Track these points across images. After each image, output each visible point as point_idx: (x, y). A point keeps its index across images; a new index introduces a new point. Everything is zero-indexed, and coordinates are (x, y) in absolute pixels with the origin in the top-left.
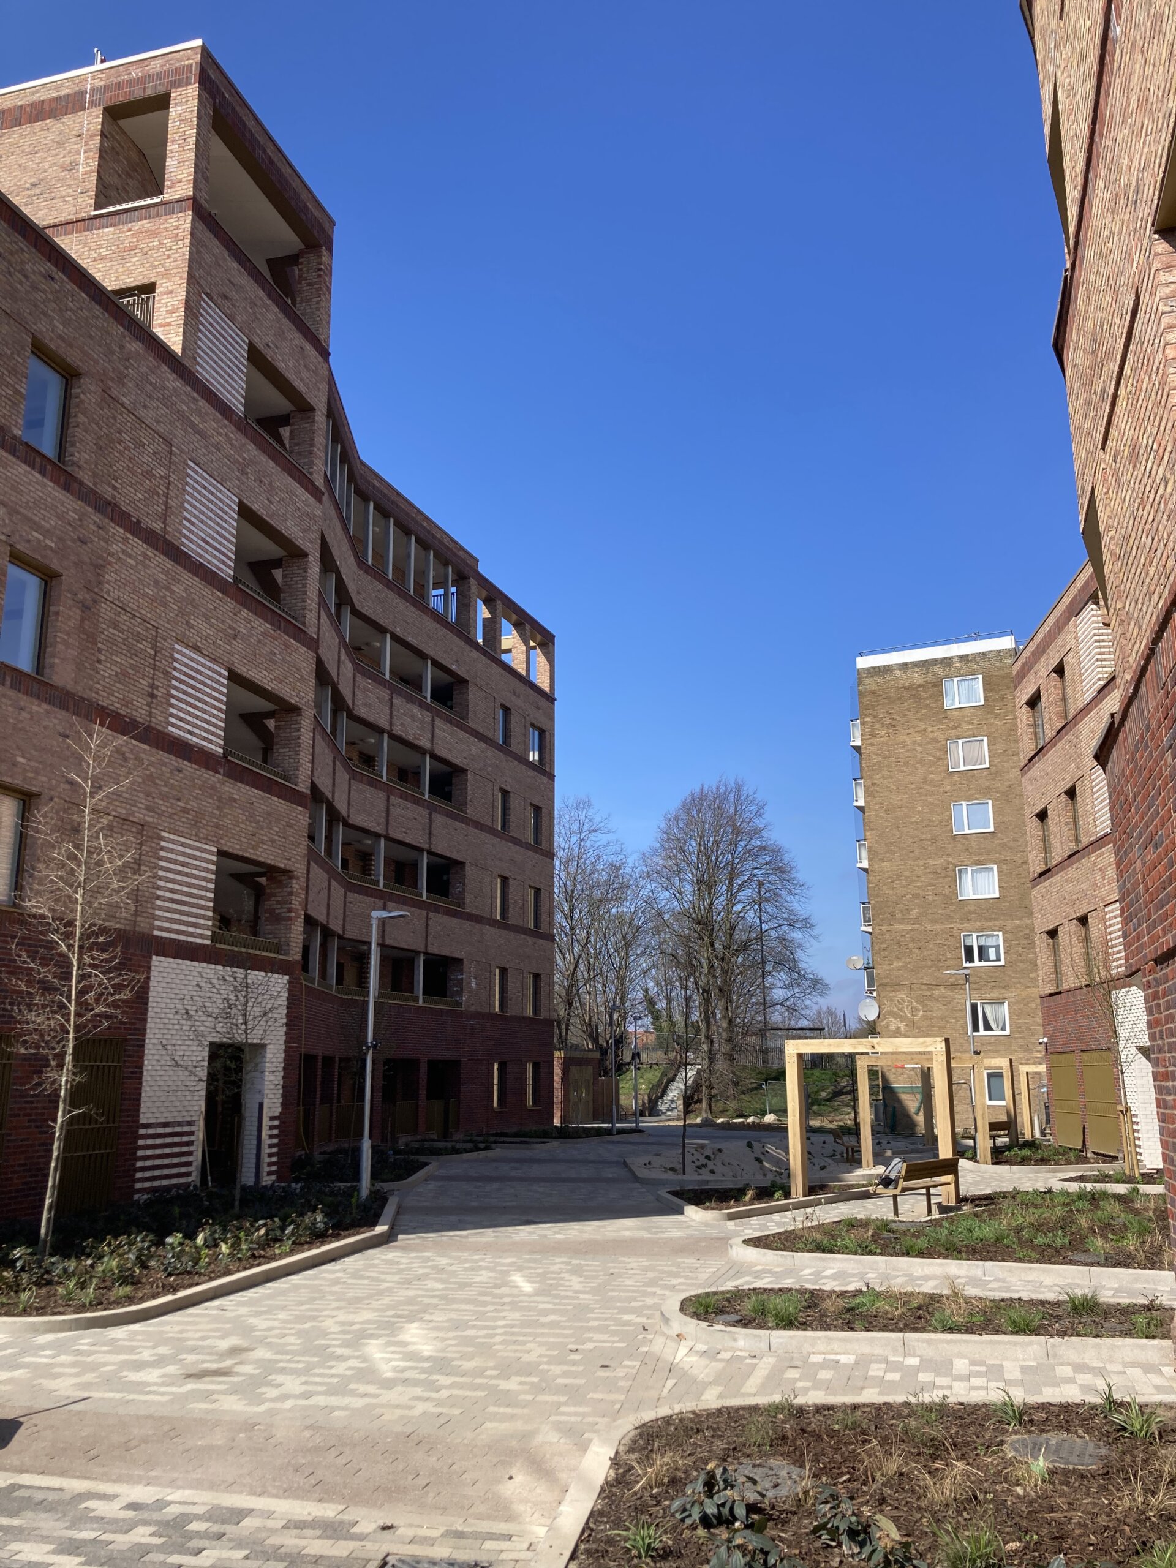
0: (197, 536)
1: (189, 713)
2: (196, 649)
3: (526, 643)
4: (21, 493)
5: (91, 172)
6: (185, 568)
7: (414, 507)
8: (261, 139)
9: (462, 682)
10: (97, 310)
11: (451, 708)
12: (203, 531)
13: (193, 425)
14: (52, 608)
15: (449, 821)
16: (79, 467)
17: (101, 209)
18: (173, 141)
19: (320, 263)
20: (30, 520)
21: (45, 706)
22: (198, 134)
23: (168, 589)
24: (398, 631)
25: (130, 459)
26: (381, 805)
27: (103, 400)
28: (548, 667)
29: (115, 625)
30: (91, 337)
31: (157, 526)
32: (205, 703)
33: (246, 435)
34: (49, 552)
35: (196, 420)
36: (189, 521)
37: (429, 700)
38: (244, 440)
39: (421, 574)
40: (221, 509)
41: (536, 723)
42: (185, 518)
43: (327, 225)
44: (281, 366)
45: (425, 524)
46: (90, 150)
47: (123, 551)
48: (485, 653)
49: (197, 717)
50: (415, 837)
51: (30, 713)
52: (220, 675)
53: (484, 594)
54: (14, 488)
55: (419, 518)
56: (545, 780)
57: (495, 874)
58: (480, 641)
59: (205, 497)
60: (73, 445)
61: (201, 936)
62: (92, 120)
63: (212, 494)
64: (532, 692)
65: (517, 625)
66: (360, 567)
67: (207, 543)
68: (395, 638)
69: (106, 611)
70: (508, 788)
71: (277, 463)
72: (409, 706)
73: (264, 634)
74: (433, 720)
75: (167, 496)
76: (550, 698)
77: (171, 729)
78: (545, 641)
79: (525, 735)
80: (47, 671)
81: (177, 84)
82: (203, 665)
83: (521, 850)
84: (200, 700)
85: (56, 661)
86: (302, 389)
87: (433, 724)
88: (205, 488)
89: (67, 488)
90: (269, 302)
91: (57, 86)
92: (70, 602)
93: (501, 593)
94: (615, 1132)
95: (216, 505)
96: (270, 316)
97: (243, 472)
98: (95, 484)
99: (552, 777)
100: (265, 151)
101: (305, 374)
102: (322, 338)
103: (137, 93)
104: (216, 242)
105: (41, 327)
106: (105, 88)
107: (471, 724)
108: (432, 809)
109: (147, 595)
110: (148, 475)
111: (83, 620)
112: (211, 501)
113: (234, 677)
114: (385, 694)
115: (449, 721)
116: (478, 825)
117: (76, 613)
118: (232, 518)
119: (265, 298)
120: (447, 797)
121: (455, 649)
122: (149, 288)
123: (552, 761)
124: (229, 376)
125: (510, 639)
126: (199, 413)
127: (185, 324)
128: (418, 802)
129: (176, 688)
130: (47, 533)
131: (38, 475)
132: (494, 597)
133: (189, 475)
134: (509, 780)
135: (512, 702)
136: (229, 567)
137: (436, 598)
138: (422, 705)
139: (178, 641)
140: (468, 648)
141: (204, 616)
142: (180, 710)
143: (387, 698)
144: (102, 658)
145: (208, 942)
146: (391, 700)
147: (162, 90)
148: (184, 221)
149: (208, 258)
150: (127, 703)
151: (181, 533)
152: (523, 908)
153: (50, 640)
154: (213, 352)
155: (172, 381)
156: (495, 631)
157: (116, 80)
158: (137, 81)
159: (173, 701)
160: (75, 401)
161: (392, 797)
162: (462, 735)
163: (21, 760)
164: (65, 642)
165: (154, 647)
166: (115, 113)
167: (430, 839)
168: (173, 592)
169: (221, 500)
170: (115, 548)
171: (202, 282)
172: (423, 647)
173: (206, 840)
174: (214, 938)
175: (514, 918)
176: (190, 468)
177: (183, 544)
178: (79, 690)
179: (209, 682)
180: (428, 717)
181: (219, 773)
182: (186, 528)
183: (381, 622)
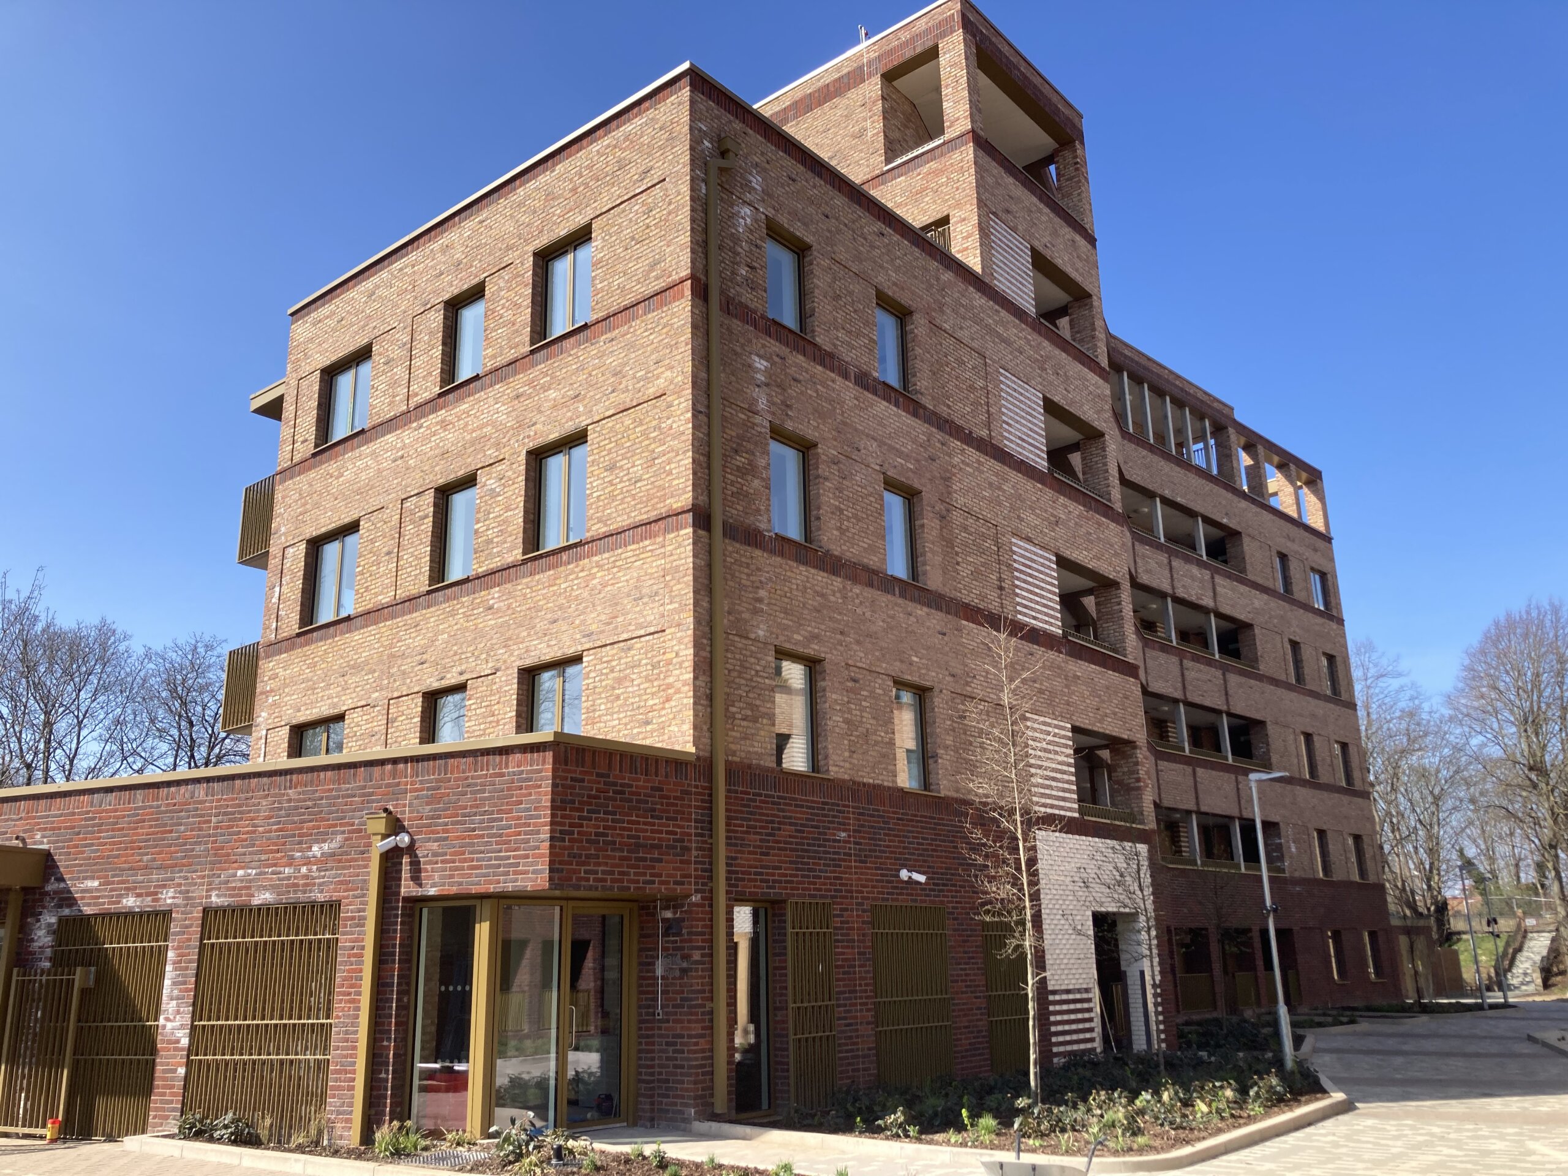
0: (1015, 436)
1: (1031, 600)
2: (1028, 540)
3: (1292, 483)
4: (884, 426)
5: (878, 133)
6: (1010, 467)
7: (1165, 368)
8: (1015, 59)
9: (1235, 534)
10: (917, 252)
11: (1225, 562)
12: (1019, 430)
13: (999, 336)
14: (917, 523)
15: (1243, 680)
16: (921, 394)
17: (890, 163)
18: (947, 86)
19: (1076, 157)
20: (894, 448)
21: (925, 609)
22: (968, 73)
23: (1000, 488)
24: (1167, 493)
25: (957, 378)
26: (1176, 670)
27: (931, 330)
28: (1319, 505)
29: (965, 529)
30: (916, 277)
31: (984, 433)
32: (1042, 589)
33: (1040, 333)
34: (910, 474)
35: (1000, 330)
36: (1008, 424)
37: (1205, 558)
38: (1040, 339)
39: (1180, 431)
40: (1030, 407)
41: (1316, 567)
42: (1004, 422)
43: (1076, 120)
44: (1059, 262)
45: (1177, 383)
46: (875, 115)
47: (963, 462)
48: (1253, 501)
49: (1037, 603)
50: (1214, 700)
51: (916, 617)
52: (1050, 560)
53: (1243, 440)
54: (880, 424)
55: (1171, 378)
56: (1334, 626)
57: (1298, 731)
58: (1245, 488)
59: (1016, 398)
60: (915, 375)
61: (1070, 809)
62: (873, 87)
63: (1021, 394)
64: (1307, 534)
65: (1281, 467)
66: (1123, 437)
67: (1023, 440)
68: (1166, 501)
69: (957, 517)
70: (1297, 639)
71: (1069, 354)
72: (1187, 566)
73: (1079, 516)
74: (1213, 578)
75: (988, 404)
76: (1328, 539)
77: (1019, 616)
78: (1313, 478)
79: (1306, 580)
80: (921, 578)
81: (943, 35)
82: (1035, 554)
83: (1321, 703)
84: (1037, 587)
85: (928, 568)
86: (1078, 278)
87: (1213, 582)
88: (1015, 390)
89: (915, 415)
90: (1042, 206)
91: (838, 68)
92: (931, 515)
93: (1261, 437)
94: (1486, 1007)
95: (1025, 404)
96: (1044, 218)
97: (1044, 369)
98: (934, 406)
99: (1341, 622)
100: (1019, 70)
101: (1079, 265)
102: (1087, 226)
103: (909, 54)
104: (994, 164)
105: (881, 279)
106: (879, 58)
107: (1250, 577)
108: (1225, 669)
109: (984, 498)
110: (972, 388)
111: (942, 528)
112: (1021, 401)
113: (1063, 562)
114: (1163, 558)
115: (1229, 576)
116: (1275, 682)
117: (936, 523)
118: (1039, 413)
119: (1038, 203)
120: (1236, 654)
121: (1224, 502)
122: (945, 221)
123: (1339, 604)
124: (1021, 283)
125: (1276, 482)
126: (1001, 322)
127: (981, 245)
128: (1210, 663)
129: (1018, 579)
130: (907, 457)
131: (895, 409)
132: (1253, 443)
133: (1002, 382)
134: (1297, 630)
135: (1288, 547)
136: (1042, 459)
137: (1199, 453)
138: (1201, 564)
139: (1014, 534)
140: (1236, 499)
141: (1031, 508)
142: (1024, 598)
143: (1166, 561)
144: (960, 560)
145: (1076, 815)
146: (1170, 563)
147: (930, 44)
148: (968, 152)
149: (990, 180)
150: (983, 597)
151: (1003, 436)
152: (1332, 765)
153: (920, 550)
154: (1005, 264)
155: (979, 300)
156: (1260, 477)
157: (888, 48)
158: (906, 43)
159: (1017, 591)
160: (910, 337)
161: (1185, 661)
162: (1243, 588)
163: (915, 659)
164: (932, 551)
165: (997, 544)
166: (889, 77)
167: (1227, 700)
168: (1004, 491)
169: (1028, 399)
170: (956, 460)
171: (988, 203)
172: (1192, 505)
173: (1062, 717)
174: (1081, 811)
175: (1324, 777)
176: (1002, 374)
177: (1006, 446)
178: (947, 591)
179: (1042, 569)
180: (1207, 574)
181: (1061, 652)
182: (1006, 430)
183: (1150, 487)
